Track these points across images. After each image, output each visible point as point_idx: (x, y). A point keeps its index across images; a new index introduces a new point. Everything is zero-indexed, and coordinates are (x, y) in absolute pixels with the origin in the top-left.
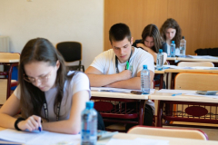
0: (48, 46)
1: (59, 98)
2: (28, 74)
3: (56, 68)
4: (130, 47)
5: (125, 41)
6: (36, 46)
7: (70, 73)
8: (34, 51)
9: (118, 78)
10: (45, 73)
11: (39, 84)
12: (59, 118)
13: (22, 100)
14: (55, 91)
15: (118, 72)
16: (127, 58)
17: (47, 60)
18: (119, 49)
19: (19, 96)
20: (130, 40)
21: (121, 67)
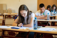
0: (25, 6)
1: (28, 19)
2: (21, 13)
3: (27, 12)
4: (44, 9)
5: (43, 8)
6: (23, 7)
7: (30, 13)
8: (22, 8)
9: (41, 17)
10: (25, 13)
11: (23, 16)
12: (28, 24)
13: (19, 20)
14: (27, 17)
15: (41, 15)
16: (43, 12)
17: (25, 10)
18: (42, 10)
19: (18, 19)
20: (44, 8)
21: (42, 14)
